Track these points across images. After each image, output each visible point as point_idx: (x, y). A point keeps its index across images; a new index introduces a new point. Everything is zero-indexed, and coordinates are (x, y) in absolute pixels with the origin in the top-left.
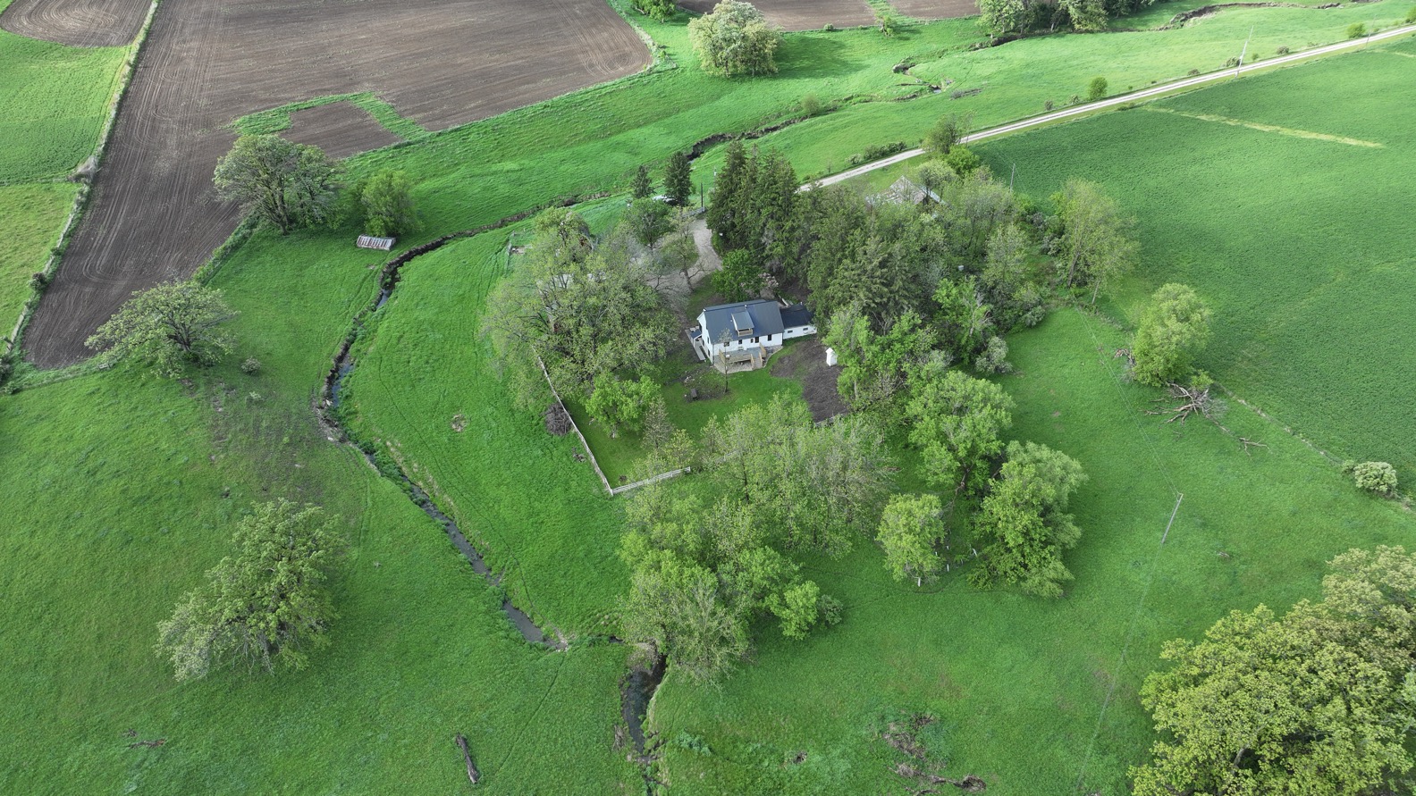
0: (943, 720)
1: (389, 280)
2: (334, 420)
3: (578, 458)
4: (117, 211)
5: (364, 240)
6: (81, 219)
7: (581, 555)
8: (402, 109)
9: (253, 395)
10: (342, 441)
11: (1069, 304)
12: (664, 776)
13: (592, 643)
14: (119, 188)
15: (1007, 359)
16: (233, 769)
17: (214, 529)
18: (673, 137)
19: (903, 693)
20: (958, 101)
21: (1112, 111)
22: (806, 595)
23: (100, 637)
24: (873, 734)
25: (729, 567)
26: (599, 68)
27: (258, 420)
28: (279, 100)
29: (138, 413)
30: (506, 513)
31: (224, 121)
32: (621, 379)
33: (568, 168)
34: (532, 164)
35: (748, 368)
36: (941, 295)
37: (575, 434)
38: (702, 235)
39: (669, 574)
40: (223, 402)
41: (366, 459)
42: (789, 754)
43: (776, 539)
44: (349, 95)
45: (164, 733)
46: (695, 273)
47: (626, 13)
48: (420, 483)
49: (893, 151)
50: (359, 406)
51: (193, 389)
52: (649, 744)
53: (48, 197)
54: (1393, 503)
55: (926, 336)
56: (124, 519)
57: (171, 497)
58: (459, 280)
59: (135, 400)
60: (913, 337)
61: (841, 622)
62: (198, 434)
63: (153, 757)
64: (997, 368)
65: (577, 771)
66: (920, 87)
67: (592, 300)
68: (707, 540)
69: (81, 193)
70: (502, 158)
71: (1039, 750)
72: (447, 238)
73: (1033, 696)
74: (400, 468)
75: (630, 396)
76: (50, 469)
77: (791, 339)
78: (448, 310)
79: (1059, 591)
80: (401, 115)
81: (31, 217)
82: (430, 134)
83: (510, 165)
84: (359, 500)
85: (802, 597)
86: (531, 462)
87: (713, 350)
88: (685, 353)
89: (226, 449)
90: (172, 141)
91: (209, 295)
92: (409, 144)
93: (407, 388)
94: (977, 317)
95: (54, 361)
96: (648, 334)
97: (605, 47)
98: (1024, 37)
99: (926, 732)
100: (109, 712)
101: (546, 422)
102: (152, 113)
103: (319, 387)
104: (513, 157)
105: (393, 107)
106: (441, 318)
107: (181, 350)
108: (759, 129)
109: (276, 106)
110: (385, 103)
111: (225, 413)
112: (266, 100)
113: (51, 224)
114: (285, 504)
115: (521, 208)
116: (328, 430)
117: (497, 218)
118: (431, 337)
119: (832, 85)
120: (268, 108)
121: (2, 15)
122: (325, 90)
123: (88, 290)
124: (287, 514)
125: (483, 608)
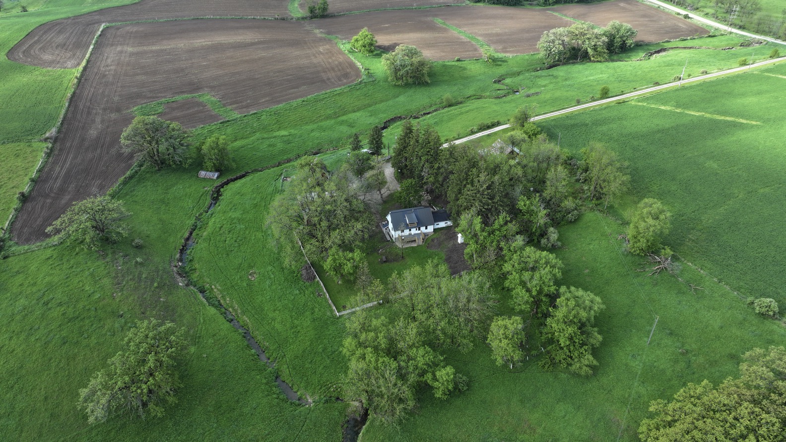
2: (183, 273)
3: (319, 295)
4: (66, 158)
5: (203, 174)
6: (46, 162)
7: (321, 350)
8: (225, 102)
9: (138, 259)
10: (187, 285)
11: (592, 209)
13: (326, 402)
14: (68, 145)
15: (558, 240)
17: (114, 335)
18: (373, 118)
19: (503, 431)
20: (529, 99)
21: (613, 104)
22: (447, 374)
23: (46, 398)
25: (404, 358)
26: (333, 80)
27: (140, 274)
28: (158, 97)
29: (74, 270)
30: (278, 326)
31: (127, 109)
32: (343, 251)
33: (316, 134)
34: (296, 132)
35: (414, 245)
36: (521, 205)
37: (318, 282)
38: (389, 171)
39: (370, 362)
40: (121, 263)
41: (200, 296)
43: (430, 341)
44: (196, 95)
46: (385, 192)
47: (348, 51)
48: (231, 309)
49: (493, 125)
50: (197, 266)
51: (105, 256)
53: (29, 150)
54: (777, 322)
55: (513, 227)
56: (63, 330)
57: (90, 317)
58: (255, 195)
59: (72, 262)
60: (505, 228)
61: (468, 390)
62: (106, 281)
64: (553, 245)
66: (507, 91)
67: (328, 207)
68: (392, 342)
69: (47, 148)
70: (279, 129)
73: (577, 433)
74: (219, 301)
75: (349, 260)
76: (22, 301)
77: (438, 229)
78: (248, 212)
79: (591, 372)
80: (224, 105)
81: (19, 161)
82: (240, 116)
83: (283, 133)
84: (195, 319)
85: (445, 375)
86: (293, 297)
87: (395, 234)
88: (379, 236)
89: (122, 290)
90: (98, 119)
91: (116, 204)
92: (228, 121)
93: (224, 256)
94: (541, 216)
95: (27, 241)
96: (359, 226)
97: (336, 69)
98: (564, 64)
101: (302, 275)
102: (88, 104)
103: (175, 255)
104: (285, 128)
105: (220, 101)
106: (244, 217)
107: (99, 234)
108: (420, 113)
109: (156, 100)
110: (215, 99)
111: (122, 270)
112: (151, 97)
113: (30, 164)
114: (154, 321)
115: (289, 156)
116: (179, 279)
117: (276, 162)
118: (238, 227)
119: (460, 90)
120: (152, 102)
121: (8, 52)
122: (183, 92)
123: (49, 201)
124: (155, 327)
125: (264, 381)
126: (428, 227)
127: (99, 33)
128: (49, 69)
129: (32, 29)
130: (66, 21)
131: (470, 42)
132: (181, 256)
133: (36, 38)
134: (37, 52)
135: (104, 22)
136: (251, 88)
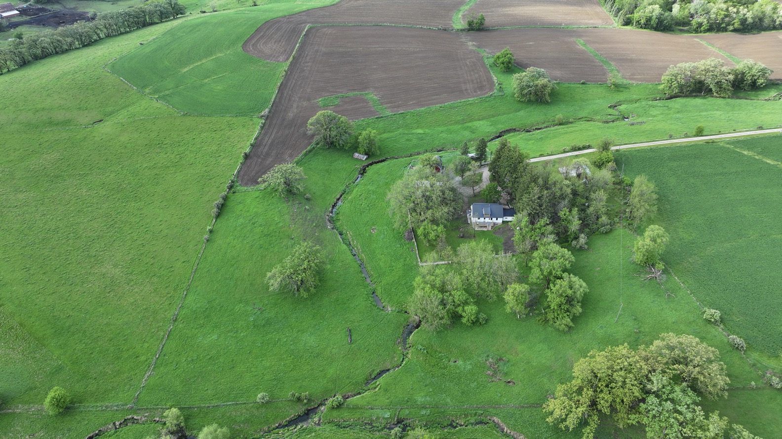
0: (508, 361)
1: (362, 172)
2: (331, 221)
3: (412, 251)
4: (272, 131)
5: (356, 155)
6: (260, 133)
7: (403, 283)
8: (383, 101)
9: (307, 207)
10: (333, 229)
11: (625, 227)
12: (409, 356)
13: (398, 312)
14: (274, 122)
15: (586, 244)
16: (280, 321)
17: (287, 249)
18: (492, 127)
19: (498, 350)
20: (632, 127)
21: (701, 143)
22: (472, 309)
23: (249, 274)
24: (483, 360)
25: (448, 294)
26: (469, 91)
27: (307, 216)
28: (336, 92)
29: (270, 207)
30: (382, 264)
31: (315, 99)
32: (432, 224)
33: (444, 135)
34: (429, 131)
35: (485, 229)
36: (561, 214)
37: (414, 242)
38: (486, 173)
39: (427, 292)
40: (297, 208)
41: (339, 237)
42: (453, 359)
44: (363, 93)
45: (263, 307)
46: (477, 189)
47: (490, 66)
48: (355, 248)
49: (584, 148)
50: (341, 218)
51: (288, 201)
52: (408, 346)
53: (251, 123)
54: (717, 327)
56: (261, 240)
57: (275, 236)
58: (388, 176)
59: (269, 202)
60: (545, 228)
61: (485, 324)
62: (287, 217)
63: (259, 312)
64: (581, 247)
65: (382, 347)
66: (617, 117)
67: (428, 194)
68: (444, 284)
69: (262, 123)
70: (418, 128)
71: (538, 378)
72: (388, 158)
74: (350, 242)
75: (434, 231)
76: (241, 220)
77: (506, 221)
78: (380, 187)
79: (567, 329)
80: (382, 104)
81: (245, 130)
82: (391, 114)
83: (420, 131)
84: (334, 250)
85: (470, 310)
86: (395, 249)
87: (474, 220)
88: (463, 219)
89: (295, 224)
90: (295, 105)
91: (299, 169)
92: (382, 117)
93: (359, 214)
94: (575, 224)
95: (246, 184)
96: (446, 210)
97: (475, 81)
98: (686, 96)
99: (501, 363)
100: (248, 297)
101: (405, 236)
102: (290, 92)
103: (329, 208)
104: (422, 128)
105: (379, 100)
106: (377, 190)
107: (286, 187)
108: (532, 128)
109: (335, 95)
110: (377, 98)
111: (297, 212)
112: (332, 92)
113: (251, 133)
114: (310, 244)
115: (419, 150)
116: (329, 224)
117: (409, 153)
118: (372, 197)
119: (575, 111)
120: (332, 95)
121: (243, 44)
122: (354, 90)
123: (260, 160)
124: (311, 247)
125: (366, 293)
126: (498, 219)
127: (304, 33)
128: (268, 61)
129: (260, 25)
130: (283, 19)
131: (602, 66)
132: (332, 210)
133: (262, 34)
134: (261, 46)
135: (309, 23)
136: (404, 92)
